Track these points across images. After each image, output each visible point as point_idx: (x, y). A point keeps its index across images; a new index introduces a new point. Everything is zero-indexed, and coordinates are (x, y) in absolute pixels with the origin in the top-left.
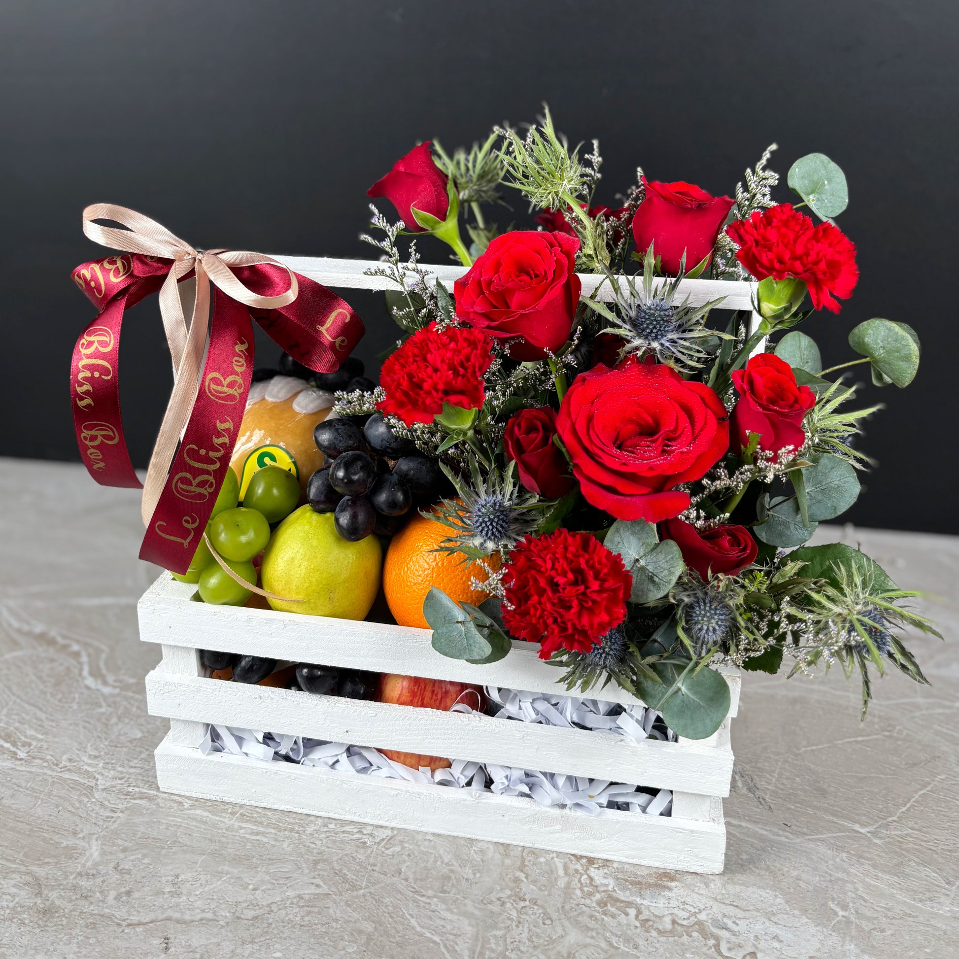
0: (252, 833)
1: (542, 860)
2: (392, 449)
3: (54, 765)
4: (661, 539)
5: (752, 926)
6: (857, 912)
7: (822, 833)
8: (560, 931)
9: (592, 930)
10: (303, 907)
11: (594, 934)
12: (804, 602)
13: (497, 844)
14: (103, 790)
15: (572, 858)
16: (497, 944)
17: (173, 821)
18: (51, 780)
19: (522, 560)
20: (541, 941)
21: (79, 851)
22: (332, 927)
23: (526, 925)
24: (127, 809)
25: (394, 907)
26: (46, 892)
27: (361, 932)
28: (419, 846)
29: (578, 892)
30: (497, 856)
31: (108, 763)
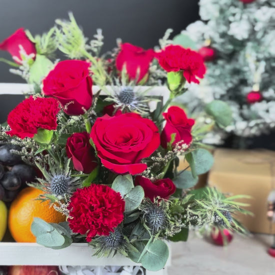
4: (135, 185)
12: (195, 207)
19: (76, 200)
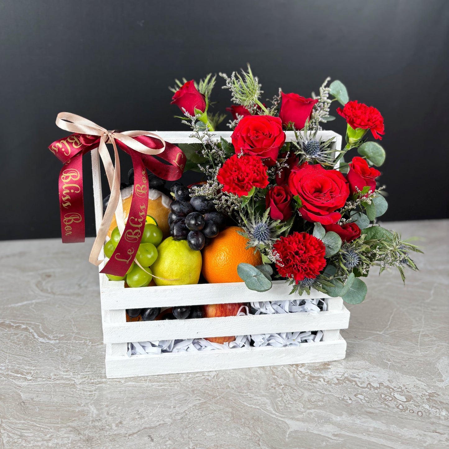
0: (159, 386)
1: (279, 369)
2: (205, 210)
3: (49, 379)
5: (364, 374)
6: (394, 361)
7: (368, 337)
8: (301, 393)
9: (312, 389)
10: (198, 409)
11: (313, 391)
13: (259, 367)
14: (80, 384)
15: (290, 366)
16: (281, 403)
17: (121, 389)
18: (52, 386)
20: (296, 398)
21: (86, 411)
22: (215, 414)
23: (288, 394)
24: (97, 389)
25: (235, 400)
26: (82, 432)
27: (227, 413)
28: (230, 375)
29: (299, 377)
30: (262, 372)
31: (74, 373)
